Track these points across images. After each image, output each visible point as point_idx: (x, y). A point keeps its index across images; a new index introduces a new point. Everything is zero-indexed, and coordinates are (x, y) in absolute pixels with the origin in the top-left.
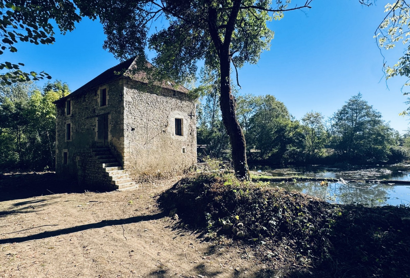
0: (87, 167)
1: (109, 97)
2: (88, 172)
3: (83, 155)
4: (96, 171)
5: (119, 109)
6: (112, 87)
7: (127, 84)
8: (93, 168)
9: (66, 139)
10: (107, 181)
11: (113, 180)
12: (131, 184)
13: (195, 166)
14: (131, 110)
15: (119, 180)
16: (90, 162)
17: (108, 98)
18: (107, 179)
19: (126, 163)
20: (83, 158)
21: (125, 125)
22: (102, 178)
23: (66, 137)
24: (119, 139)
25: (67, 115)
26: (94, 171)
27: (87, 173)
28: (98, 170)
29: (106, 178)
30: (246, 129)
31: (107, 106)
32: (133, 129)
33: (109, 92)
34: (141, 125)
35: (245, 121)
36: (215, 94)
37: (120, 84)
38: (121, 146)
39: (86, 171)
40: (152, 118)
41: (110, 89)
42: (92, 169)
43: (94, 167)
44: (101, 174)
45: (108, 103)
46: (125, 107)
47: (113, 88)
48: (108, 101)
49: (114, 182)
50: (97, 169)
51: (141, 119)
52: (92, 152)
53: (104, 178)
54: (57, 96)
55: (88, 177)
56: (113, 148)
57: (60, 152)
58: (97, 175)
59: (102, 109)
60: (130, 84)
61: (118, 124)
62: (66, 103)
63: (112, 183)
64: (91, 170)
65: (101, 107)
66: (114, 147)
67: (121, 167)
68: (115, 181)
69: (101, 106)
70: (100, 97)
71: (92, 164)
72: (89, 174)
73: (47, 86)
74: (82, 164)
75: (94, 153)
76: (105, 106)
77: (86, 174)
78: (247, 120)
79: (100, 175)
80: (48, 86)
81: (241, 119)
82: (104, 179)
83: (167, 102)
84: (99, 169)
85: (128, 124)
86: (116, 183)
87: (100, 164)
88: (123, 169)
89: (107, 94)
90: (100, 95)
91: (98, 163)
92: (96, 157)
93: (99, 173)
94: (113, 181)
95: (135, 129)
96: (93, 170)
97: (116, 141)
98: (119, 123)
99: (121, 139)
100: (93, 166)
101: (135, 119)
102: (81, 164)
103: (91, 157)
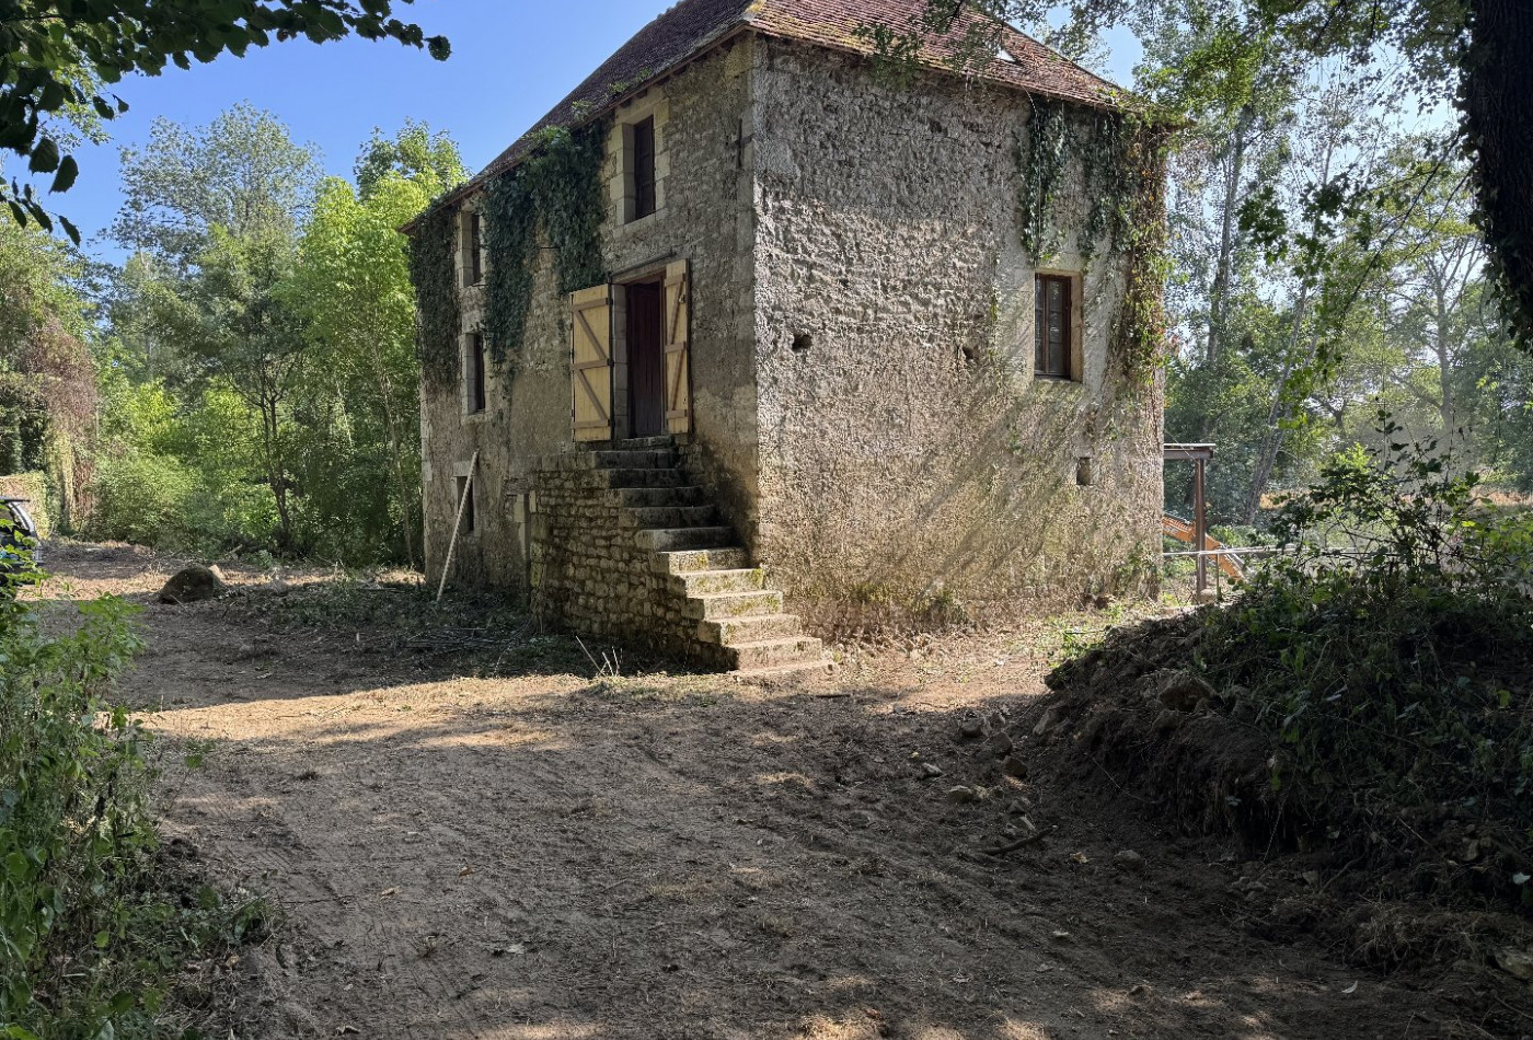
0: (572, 546)
1: (673, 167)
2: (581, 574)
3: (552, 484)
4: (617, 570)
5: (726, 229)
6: (688, 103)
7: (771, 68)
8: (603, 553)
9: (465, 411)
10: (678, 625)
11: (708, 617)
12: (800, 646)
13: (1150, 565)
14: (793, 229)
15: (735, 621)
16: (591, 520)
17: (662, 166)
18: (678, 611)
19: (768, 530)
20: (553, 502)
21: (760, 317)
22: (647, 606)
23: (465, 401)
24: (728, 398)
25: (466, 285)
26: (609, 570)
27: (573, 579)
28: (627, 563)
29: (668, 609)
30: (1442, 354)
31: (661, 214)
32: (801, 343)
33: (668, 136)
34: (842, 318)
35: (1434, 306)
36: (1239, 137)
37: (731, 72)
38: (744, 438)
39: (571, 571)
40: (902, 275)
41: (674, 117)
42: (599, 557)
43: (608, 547)
44: (644, 584)
45: (667, 198)
46: (759, 210)
47: (694, 106)
48: (668, 189)
49: (714, 629)
50: (626, 556)
51: (844, 282)
52: (596, 467)
53: (659, 605)
54: (418, 199)
55: (581, 601)
56: (698, 449)
57: (440, 473)
58: (622, 588)
59: (637, 238)
60: (783, 71)
61: (720, 313)
62: (459, 220)
63: (704, 636)
64: (592, 562)
65: (628, 227)
66: (705, 445)
67: (738, 555)
68: (718, 626)
69: (628, 221)
70: (620, 167)
71: (595, 532)
72: (583, 583)
73: (367, 154)
74: (550, 530)
75: (606, 473)
76: (649, 219)
77: (568, 584)
78: (1450, 295)
79: (641, 592)
80: (373, 159)
81: (1408, 290)
82: (660, 612)
83: (991, 171)
84: (632, 558)
85: (778, 315)
86: (724, 636)
87: (635, 530)
88: (749, 562)
89: (659, 147)
90: (620, 156)
91: (628, 524)
92: (616, 495)
93: (634, 580)
94: (708, 625)
95: (815, 340)
96: (604, 563)
97: (713, 409)
98: (728, 303)
99: (741, 395)
100: (603, 542)
101: (811, 278)
102: (543, 534)
103: (591, 492)
